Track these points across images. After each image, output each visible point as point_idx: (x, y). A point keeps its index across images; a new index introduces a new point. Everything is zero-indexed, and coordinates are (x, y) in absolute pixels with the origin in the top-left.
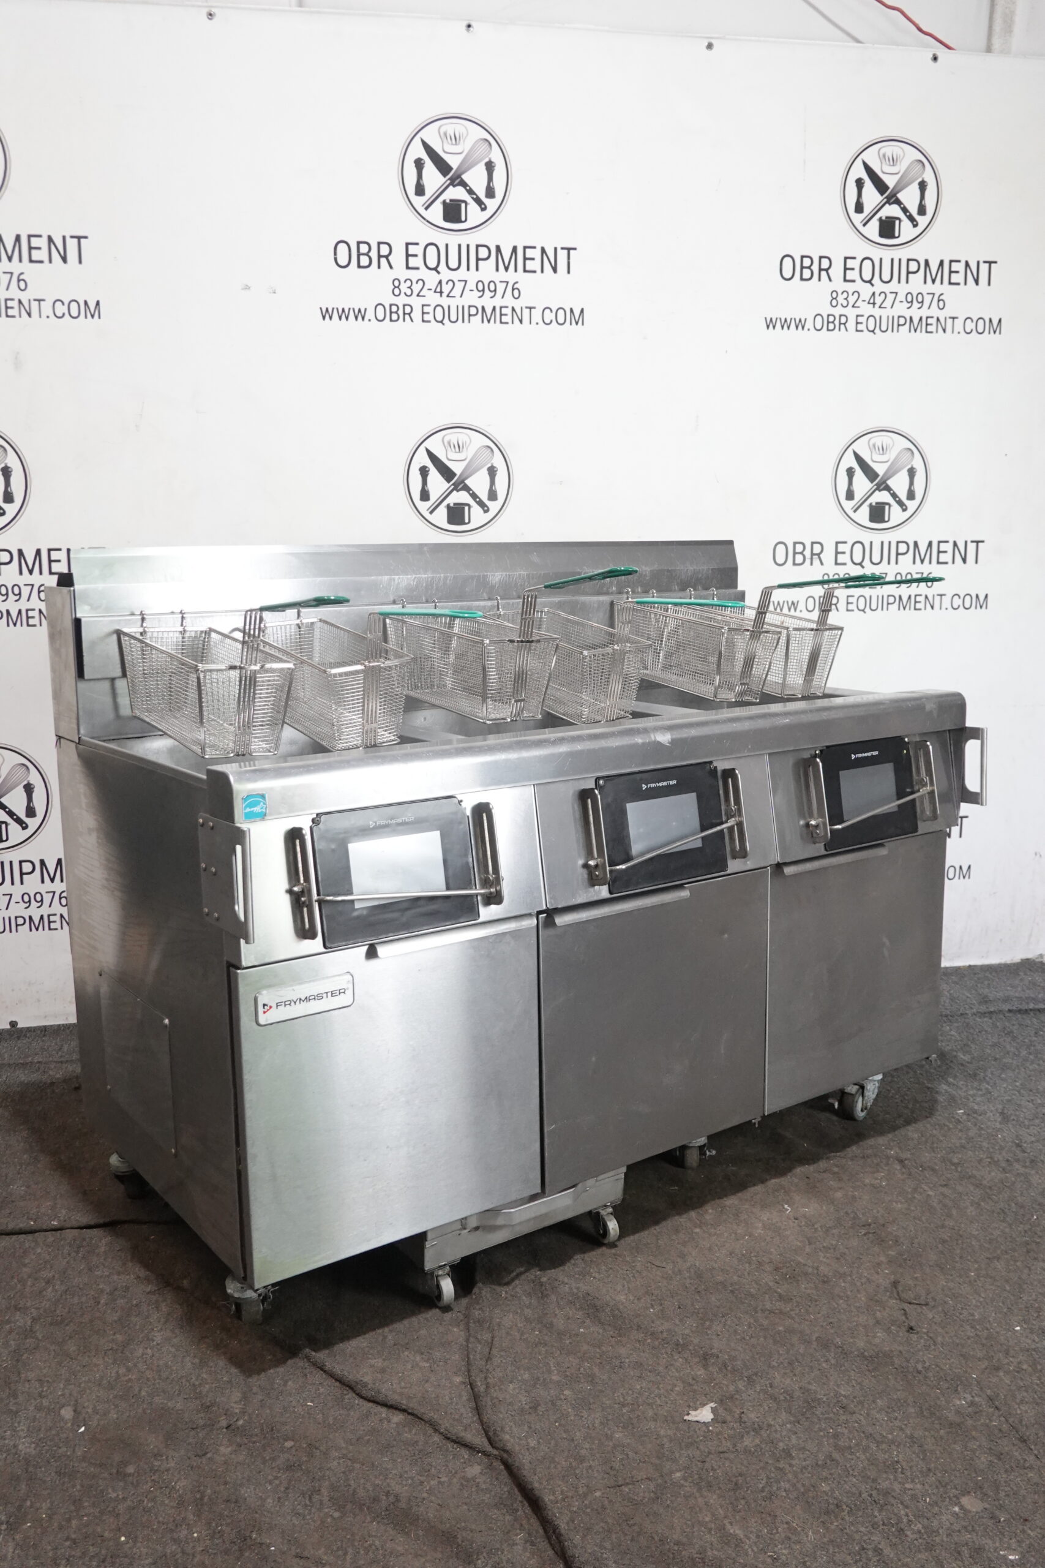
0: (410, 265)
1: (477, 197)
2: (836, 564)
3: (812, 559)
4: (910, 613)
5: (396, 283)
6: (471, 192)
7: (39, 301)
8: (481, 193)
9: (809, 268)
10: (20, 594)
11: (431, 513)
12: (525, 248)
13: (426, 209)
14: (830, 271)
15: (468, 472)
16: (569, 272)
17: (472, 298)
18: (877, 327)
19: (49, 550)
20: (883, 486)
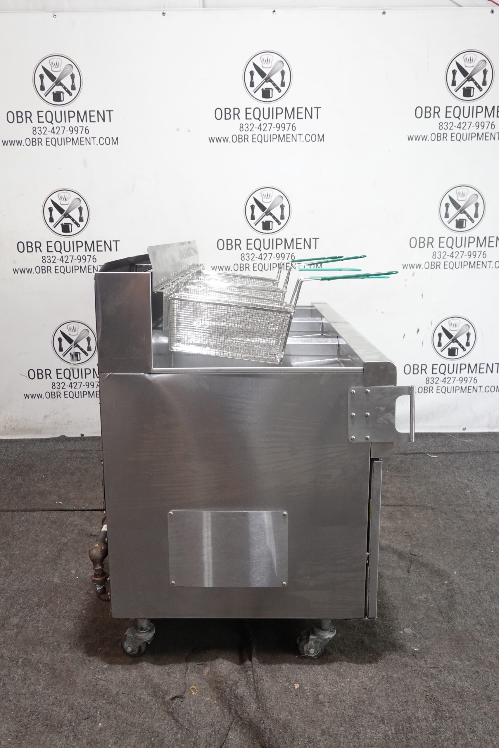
0: (247, 118)
1: (277, 86)
2: (440, 247)
3: (428, 245)
4: (474, 270)
5: (241, 126)
6: (274, 84)
7: (94, 138)
8: (279, 85)
9: (429, 112)
10: (85, 259)
11: (255, 225)
12: (298, 108)
13: (255, 93)
14: (439, 113)
15: (272, 207)
16: (317, 118)
17: (274, 131)
18: (461, 138)
19: (97, 241)
20: (463, 211)
